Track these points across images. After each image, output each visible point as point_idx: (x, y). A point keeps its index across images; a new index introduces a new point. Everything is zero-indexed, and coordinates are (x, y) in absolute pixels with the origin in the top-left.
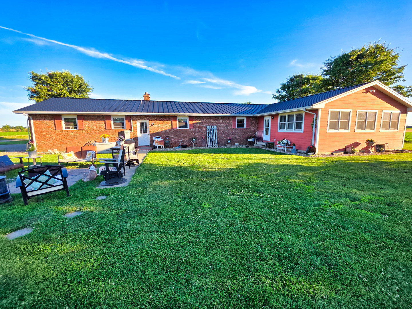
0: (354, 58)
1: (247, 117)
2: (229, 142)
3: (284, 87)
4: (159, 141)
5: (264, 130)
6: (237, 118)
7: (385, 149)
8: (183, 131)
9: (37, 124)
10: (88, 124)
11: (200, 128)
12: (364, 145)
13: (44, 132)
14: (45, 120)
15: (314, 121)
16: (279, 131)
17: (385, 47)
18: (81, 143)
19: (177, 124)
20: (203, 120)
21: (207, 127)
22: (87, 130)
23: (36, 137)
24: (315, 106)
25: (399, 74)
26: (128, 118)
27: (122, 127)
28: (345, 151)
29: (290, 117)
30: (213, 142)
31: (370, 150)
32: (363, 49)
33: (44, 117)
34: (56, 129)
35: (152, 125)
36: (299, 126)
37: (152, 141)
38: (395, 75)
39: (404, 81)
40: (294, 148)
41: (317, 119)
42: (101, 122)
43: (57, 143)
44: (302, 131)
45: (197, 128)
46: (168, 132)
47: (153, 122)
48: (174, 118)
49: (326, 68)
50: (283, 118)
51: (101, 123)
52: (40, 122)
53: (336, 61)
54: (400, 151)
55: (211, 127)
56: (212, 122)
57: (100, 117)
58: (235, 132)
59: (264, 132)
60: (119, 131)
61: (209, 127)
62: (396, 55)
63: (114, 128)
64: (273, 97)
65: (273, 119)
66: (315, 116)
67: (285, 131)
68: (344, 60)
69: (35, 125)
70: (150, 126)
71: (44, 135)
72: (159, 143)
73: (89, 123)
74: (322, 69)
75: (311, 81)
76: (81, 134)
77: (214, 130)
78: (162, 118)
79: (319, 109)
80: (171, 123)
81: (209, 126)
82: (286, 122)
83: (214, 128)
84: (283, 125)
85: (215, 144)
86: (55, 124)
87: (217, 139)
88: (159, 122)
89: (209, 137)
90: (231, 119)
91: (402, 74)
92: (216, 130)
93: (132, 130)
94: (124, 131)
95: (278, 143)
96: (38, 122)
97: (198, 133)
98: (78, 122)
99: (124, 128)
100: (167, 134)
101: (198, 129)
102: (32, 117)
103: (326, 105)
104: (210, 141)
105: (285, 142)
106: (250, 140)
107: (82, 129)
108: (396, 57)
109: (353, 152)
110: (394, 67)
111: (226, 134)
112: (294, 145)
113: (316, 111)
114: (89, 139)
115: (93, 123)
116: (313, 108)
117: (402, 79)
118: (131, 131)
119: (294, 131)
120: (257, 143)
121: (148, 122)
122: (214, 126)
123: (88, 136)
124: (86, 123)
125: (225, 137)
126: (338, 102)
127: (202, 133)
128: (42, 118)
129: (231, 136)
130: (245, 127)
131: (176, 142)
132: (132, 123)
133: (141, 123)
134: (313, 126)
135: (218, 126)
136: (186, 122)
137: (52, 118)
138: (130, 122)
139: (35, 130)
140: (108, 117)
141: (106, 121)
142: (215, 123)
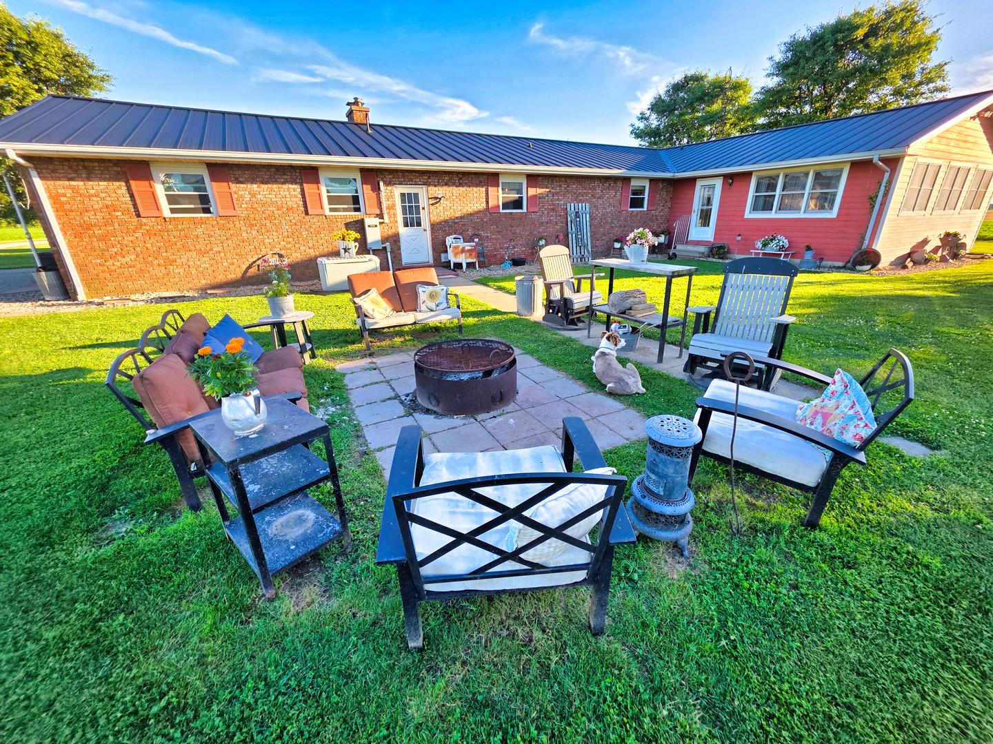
0: (860, 33)
1: (653, 181)
2: (617, 245)
3: (659, 107)
4: (467, 248)
5: (694, 215)
6: (633, 183)
8: (513, 219)
9: (64, 195)
10: (247, 197)
11: (553, 209)
13: (95, 225)
14: (89, 179)
15: (882, 188)
17: (920, 10)
18: (235, 261)
19: (498, 196)
20: (560, 186)
21: (569, 208)
22: (248, 218)
23: (70, 246)
24: (911, 149)
26: (371, 176)
27: (352, 206)
29: (793, 181)
30: (582, 248)
31: (947, 256)
33: (85, 168)
34: (138, 216)
35: (437, 200)
37: (439, 247)
40: (807, 255)
41: (889, 182)
42: (288, 190)
43: (152, 265)
44: (831, 214)
45: (546, 209)
46: (477, 222)
47: (438, 191)
48: (491, 179)
51: (289, 193)
52: (73, 188)
55: (576, 207)
56: (580, 193)
57: (285, 174)
58: (626, 221)
59: (695, 217)
60: (348, 221)
61: (571, 207)
62: (934, 32)
63: (331, 210)
64: (632, 132)
65: (731, 184)
66: (887, 175)
67: (772, 215)
68: (839, 35)
69: (55, 199)
70: (432, 204)
71: (102, 238)
72: (468, 254)
73: (253, 195)
76: (232, 232)
77: (584, 215)
78: (461, 179)
79: (904, 157)
80: (484, 195)
81: (572, 204)
82: (778, 193)
83: (584, 208)
84: (764, 200)
85: (586, 253)
86: (132, 196)
87: (589, 240)
88: (455, 190)
89: (574, 235)
90: (619, 184)
92: (588, 215)
93: (386, 216)
94: (363, 220)
96: (64, 187)
97: (547, 223)
98: (214, 189)
99: (358, 210)
100: (474, 227)
101: (548, 213)
102: (36, 168)
104: (574, 245)
106: (661, 239)
107: (232, 213)
108: (933, 39)
111: (608, 226)
112: (807, 249)
113: (892, 162)
114: (259, 247)
115: (263, 191)
118: (382, 221)
119: (801, 214)
120: (675, 248)
121: (423, 193)
122: (584, 204)
123: (255, 238)
124: (245, 191)
125: (604, 234)
127: (556, 222)
128: (75, 171)
129: (617, 231)
130: (645, 208)
131: (495, 249)
132: (383, 195)
133: (403, 195)
134: (874, 202)
135: (593, 206)
136: (520, 191)
137: (118, 173)
138: (376, 189)
139: (58, 217)
140: (309, 174)
141: (305, 185)
142: (586, 194)
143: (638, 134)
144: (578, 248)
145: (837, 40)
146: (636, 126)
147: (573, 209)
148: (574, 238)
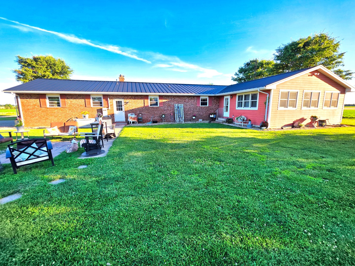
0: (301, 45)
1: (209, 96)
2: (194, 118)
3: (241, 71)
4: (133, 117)
5: (224, 108)
6: (201, 98)
7: (326, 124)
8: (154, 109)
9: (24, 102)
10: (70, 102)
11: (169, 106)
12: (308, 121)
13: (30, 109)
14: (31, 98)
16: (237, 109)
17: (328, 36)
18: (64, 119)
19: (148, 103)
20: (171, 99)
21: (175, 105)
22: (69, 107)
23: (23, 114)
24: (268, 87)
25: (339, 60)
26: (105, 96)
27: (100, 105)
28: (292, 126)
29: (246, 97)
30: (180, 118)
31: (314, 125)
32: (310, 37)
33: (30, 96)
34: (41, 107)
35: (127, 103)
36: (254, 104)
37: (127, 117)
38: (336, 61)
39: (343, 65)
40: (250, 123)
41: (269, 98)
43: (42, 119)
44: (256, 109)
46: (141, 110)
47: (127, 101)
48: (146, 97)
49: (277, 54)
50: (240, 97)
51: (81, 101)
52: (27, 101)
53: (286, 48)
54: (339, 126)
55: (178, 105)
56: (179, 101)
57: (80, 97)
58: (199, 110)
60: (98, 109)
61: (176, 105)
62: (337, 43)
63: (93, 106)
64: (232, 79)
65: (232, 98)
66: (268, 96)
67: (242, 108)
68: (293, 47)
69: (22, 103)
70: (125, 104)
71: (31, 112)
72: (133, 119)
73: (71, 102)
74: (274, 54)
75: (264, 65)
76: (64, 111)
77: (181, 108)
78: (135, 97)
79: (271, 89)
80: (143, 102)
81: (176, 104)
82: (243, 101)
83: (181, 106)
84: (240, 103)
85: (182, 120)
86: (40, 102)
87: (183, 116)
88: (133, 100)
89: (177, 114)
90: (196, 98)
91: (342, 60)
92: (183, 108)
93: (109, 107)
94: (102, 109)
95: (236, 119)
96: (25, 100)
97: (167, 110)
98: (61, 101)
99: (102, 106)
100: (139, 111)
101: (167, 107)
102: (19, 96)
103: (277, 86)
104: (177, 117)
105: (242, 118)
106: (212, 116)
107: (65, 106)
108: (337, 45)
109: (300, 127)
110: (335, 53)
111: (192, 111)
112: (250, 120)
113: (269, 91)
114: (71, 115)
115: (74, 101)
117: (341, 64)
118: (108, 109)
119: (249, 108)
120: (218, 119)
121: (123, 101)
122: (181, 104)
123: (70, 113)
124: (68, 101)
125: (190, 114)
126: (288, 83)
127: (170, 110)
128: (28, 97)
129: (196, 113)
130: (208, 105)
131: (147, 118)
132: (109, 102)
133: (117, 102)
134: (266, 104)
135: (185, 105)
136: (157, 100)
137: (38, 97)
138: (107, 100)
139: (22, 107)
140: (87, 96)
141: (86, 99)
142: (182, 101)
143: (235, 80)
144: (179, 118)
145: (292, 48)
146: (233, 77)
147: (177, 106)
148: (177, 115)
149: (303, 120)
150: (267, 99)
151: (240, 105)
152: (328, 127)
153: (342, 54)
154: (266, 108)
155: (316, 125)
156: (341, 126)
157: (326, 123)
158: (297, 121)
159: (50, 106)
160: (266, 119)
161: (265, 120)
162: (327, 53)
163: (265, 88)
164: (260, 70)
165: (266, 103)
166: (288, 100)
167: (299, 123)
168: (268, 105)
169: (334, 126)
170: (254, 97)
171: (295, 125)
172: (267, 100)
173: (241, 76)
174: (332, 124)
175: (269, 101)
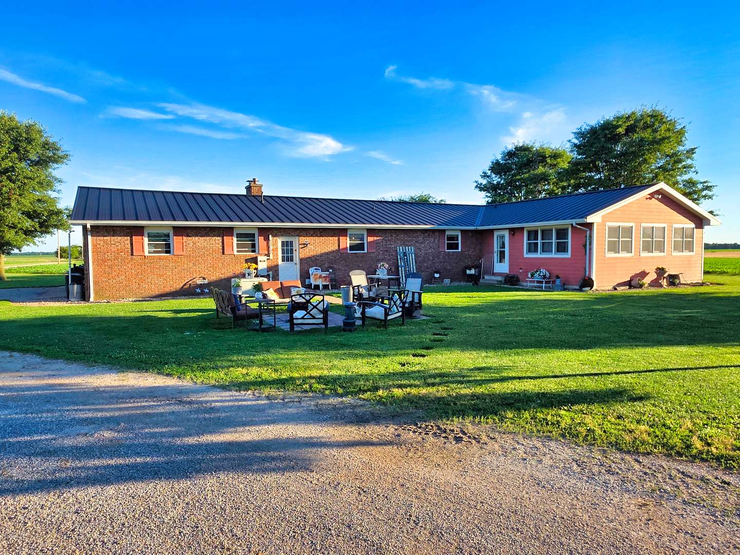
0: (621, 130)
1: (462, 231)
2: (437, 275)
3: (497, 168)
4: (323, 275)
5: (495, 255)
6: (447, 233)
7: (680, 281)
8: (358, 257)
9: (99, 244)
10: (191, 244)
11: (387, 251)
12: (653, 276)
13: (110, 260)
14: (113, 236)
16: (526, 256)
17: (666, 115)
18: (177, 281)
19: (346, 242)
20: (392, 236)
21: (398, 250)
22: (189, 256)
23: (95, 271)
24: (590, 219)
25: (689, 162)
26: (265, 232)
27: (251, 249)
28: (629, 284)
29: (546, 233)
31: (662, 283)
32: (634, 114)
33: (113, 230)
34: (132, 255)
35: (305, 245)
36: (562, 248)
37: (305, 276)
38: (684, 163)
39: (697, 173)
40: (558, 282)
41: (591, 237)
42: (215, 240)
44: (568, 255)
45: (381, 251)
46: (332, 259)
47: (304, 240)
48: (343, 232)
49: (576, 141)
50: (533, 234)
51: (215, 242)
52: (104, 241)
53: (593, 132)
54: (699, 284)
55: (404, 249)
56: (406, 240)
57: (214, 232)
58: (445, 258)
59: (496, 257)
60: (247, 258)
61: (400, 249)
62: (682, 128)
63: (238, 251)
64: (476, 187)
65: (513, 235)
66: (588, 233)
67: (539, 255)
68: (607, 132)
69: (94, 246)
70: (302, 248)
71: (110, 267)
72: (324, 279)
73: (195, 243)
74: (569, 141)
75: (548, 160)
76: (179, 264)
77: (410, 255)
78: (321, 232)
79: (593, 223)
80: (337, 242)
81: (401, 248)
82: (539, 241)
83: (410, 250)
84: (533, 246)
86: (132, 244)
88: (317, 239)
89: (403, 268)
90: (437, 234)
91: (693, 162)
92: (413, 255)
93: (271, 255)
94: (257, 257)
95: (530, 276)
96: (101, 240)
97: (383, 260)
98: (174, 240)
99: (254, 251)
100: (329, 262)
101: (383, 253)
102: (91, 231)
103: (603, 216)
104: (404, 275)
105: (542, 274)
106: (473, 272)
107: (181, 253)
108: (681, 133)
109: (641, 286)
110: (681, 148)
111: (430, 262)
112: (558, 277)
113: (590, 226)
114: (192, 273)
115: (200, 241)
116: (588, 222)
117: (693, 169)
118: (268, 258)
119: (553, 255)
120: (483, 278)
121: (297, 241)
122: (410, 247)
123: (191, 268)
124: (189, 241)
125: (427, 268)
126: (617, 212)
127: (389, 260)
128: (108, 232)
129: (438, 266)
130: (460, 250)
131: (344, 277)
132: (271, 242)
133: (283, 242)
134: (586, 248)
135: (417, 248)
136: (362, 239)
137: (128, 233)
138: (267, 239)
139: (94, 255)
140: (229, 231)
141: (225, 237)
142: (411, 241)
145: (606, 134)
146: (479, 182)
147: (401, 250)
148: (403, 270)
149: (644, 274)
150: (588, 238)
151: (533, 248)
152: (684, 286)
153: (692, 151)
154: (586, 254)
155: (664, 283)
156: (702, 284)
157: (680, 279)
158: (637, 275)
159: (149, 253)
160: (587, 273)
161: (587, 275)
162: (667, 148)
163: (585, 220)
164: (541, 169)
165: (586, 245)
166: (619, 241)
167: (639, 280)
168: (590, 249)
169: (692, 284)
170: (562, 233)
171: (633, 283)
172: (588, 241)
173: (496, 179)
174: (689, 282)
175: (591, 242)
